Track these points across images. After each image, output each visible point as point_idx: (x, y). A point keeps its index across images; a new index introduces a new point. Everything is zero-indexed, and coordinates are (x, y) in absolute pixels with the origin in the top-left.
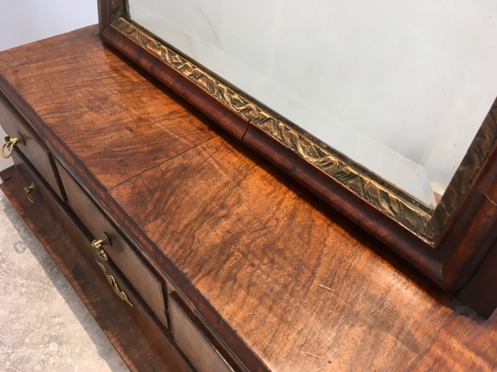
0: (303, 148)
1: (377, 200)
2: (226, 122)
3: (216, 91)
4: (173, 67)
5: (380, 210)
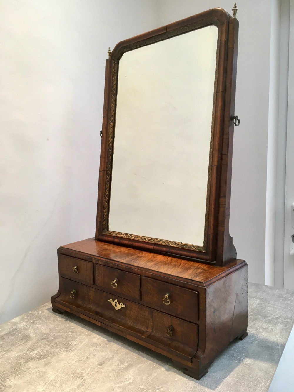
0: (171, 244)
1: (191, 248)
2: (148, 246)
3: (143, 239)
4: (127, 238)
5: (193, 250)
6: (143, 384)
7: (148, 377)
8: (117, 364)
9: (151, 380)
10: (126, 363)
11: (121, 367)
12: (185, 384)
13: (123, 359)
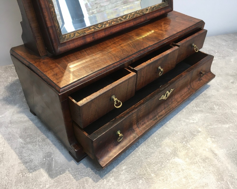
6: (202, 128)
7: (209, 125)
8: (192, 105)
9: (210, 129)
10: (199, 108)
11: (194, 109)
12: (234, 145)
13: (199, 104)
